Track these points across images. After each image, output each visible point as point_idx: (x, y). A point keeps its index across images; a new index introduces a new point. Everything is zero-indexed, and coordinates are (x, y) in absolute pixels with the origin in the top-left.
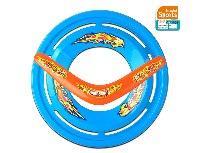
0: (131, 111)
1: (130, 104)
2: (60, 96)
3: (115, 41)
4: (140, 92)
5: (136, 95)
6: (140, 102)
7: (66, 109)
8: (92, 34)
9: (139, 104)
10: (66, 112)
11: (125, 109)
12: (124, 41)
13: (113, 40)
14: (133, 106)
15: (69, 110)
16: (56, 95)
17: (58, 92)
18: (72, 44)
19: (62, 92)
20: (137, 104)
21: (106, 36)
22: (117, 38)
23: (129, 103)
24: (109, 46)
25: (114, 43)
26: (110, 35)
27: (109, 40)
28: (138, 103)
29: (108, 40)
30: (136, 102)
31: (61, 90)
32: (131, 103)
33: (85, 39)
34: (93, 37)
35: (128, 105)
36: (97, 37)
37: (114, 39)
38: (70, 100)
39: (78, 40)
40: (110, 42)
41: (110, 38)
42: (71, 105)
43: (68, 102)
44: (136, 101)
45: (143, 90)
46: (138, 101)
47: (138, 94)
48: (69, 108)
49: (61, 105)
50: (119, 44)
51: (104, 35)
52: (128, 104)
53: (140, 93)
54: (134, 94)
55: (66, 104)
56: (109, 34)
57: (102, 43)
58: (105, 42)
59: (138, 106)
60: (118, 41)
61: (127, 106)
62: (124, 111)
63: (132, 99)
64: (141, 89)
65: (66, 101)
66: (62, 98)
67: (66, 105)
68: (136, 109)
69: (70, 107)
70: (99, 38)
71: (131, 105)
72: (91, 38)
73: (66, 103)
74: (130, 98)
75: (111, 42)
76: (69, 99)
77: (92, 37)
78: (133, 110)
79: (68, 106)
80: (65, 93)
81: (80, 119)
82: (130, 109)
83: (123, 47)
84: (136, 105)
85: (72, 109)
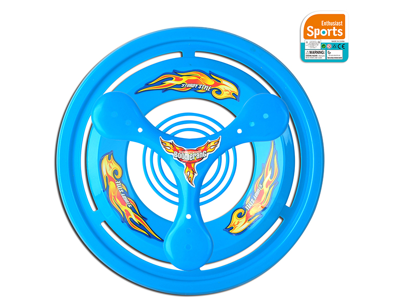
0: (252, 224)
1: (250, 210)
2: (113, 194)
3: (220, 87)
4: (269, 186)
5: (262, 193)
6: (270, 206)
7: (124, 220)
8: (176, 73)
9: (267, 210)
10: (124, 226)
11: (240, 221)
12: (237, 87)
13: (216, 84)
14: (256, 214)
15: (130, 222)
16: (105, 192)
17: (108, 186)
18: (136, 93)
19: (116, 186)
20: (263, 210)
21: (202, 77)
22: (224, 82)
23: (247, 209)
24: (208, 96)
25: (219, 92)
26: (210, 75)
27: (209, 86)
28: (265, 209)
29: (207, 85)
30: (260, 206)
31: (115, 183)
32: (252, 207)
33: (161, 82)
34: (177, 79)
35: (245, 213)
36: (185, 79)
37: (218, 83)
38: (132, 203)
39: (147, 85)
40: (210, 88)
41: (211, 82)
42: (134, 211)
43: (128, 207)
44: (261, 204)
45: (275, 183)
46: (264, 205)
47: (266, 190)
48: (129, 217)
49: (114, 212)
50: (228, 93)
51: (199, 76)
52: (245, 210)
53: (270, 188)
54: (256, 190)
55: (125, 210)
56: (208, 73)
57: (195, 91)
58: (201, 89)
59: (264, 213)
60: (227, 88)
61: (244, 215)
62: (237, 224)
63: (254, 199)
64: (270, 180)
65: (124, 203)
66: (117, 199)
67: (125, 212)
68: (261, 219)
69: (132, 215)
70: (189, 82)
71: (252, 213)
72: (174, 82)
73: (124, 208)
74: (249, 198)
75: (211, 90)
76: (130, 201)
77: (174, 79)
78: (255, 221)
79: (129, 214)
80: (123, 189)
81: (152, 239)
82: (250, 220)
83: (236, 100)
84: (260, 213)
85: (136, 220)
